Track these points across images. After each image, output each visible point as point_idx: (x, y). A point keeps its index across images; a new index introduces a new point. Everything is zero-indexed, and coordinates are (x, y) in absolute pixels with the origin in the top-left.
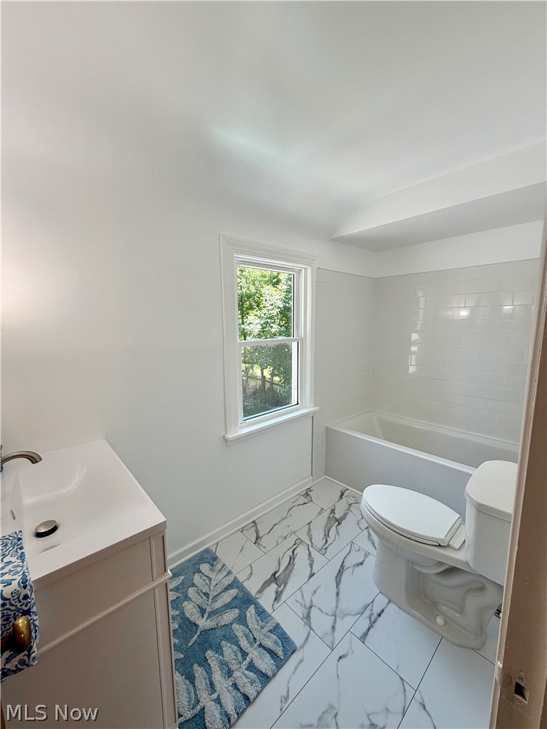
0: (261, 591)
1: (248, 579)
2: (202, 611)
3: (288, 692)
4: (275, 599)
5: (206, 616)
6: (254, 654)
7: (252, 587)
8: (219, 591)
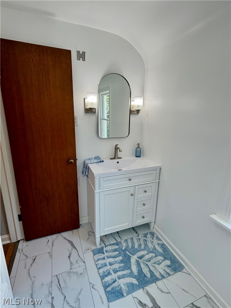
0: (148, 293)
1: (158, 288)
2: (141, 258)
3: (95, 289)
4: (141, 302)
5: (138, 259)
6: (114, 276)
7: (152, 288)
8: (151, 268)
